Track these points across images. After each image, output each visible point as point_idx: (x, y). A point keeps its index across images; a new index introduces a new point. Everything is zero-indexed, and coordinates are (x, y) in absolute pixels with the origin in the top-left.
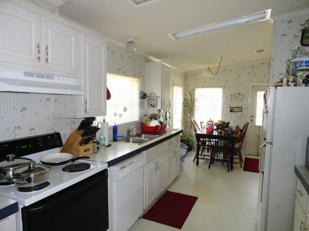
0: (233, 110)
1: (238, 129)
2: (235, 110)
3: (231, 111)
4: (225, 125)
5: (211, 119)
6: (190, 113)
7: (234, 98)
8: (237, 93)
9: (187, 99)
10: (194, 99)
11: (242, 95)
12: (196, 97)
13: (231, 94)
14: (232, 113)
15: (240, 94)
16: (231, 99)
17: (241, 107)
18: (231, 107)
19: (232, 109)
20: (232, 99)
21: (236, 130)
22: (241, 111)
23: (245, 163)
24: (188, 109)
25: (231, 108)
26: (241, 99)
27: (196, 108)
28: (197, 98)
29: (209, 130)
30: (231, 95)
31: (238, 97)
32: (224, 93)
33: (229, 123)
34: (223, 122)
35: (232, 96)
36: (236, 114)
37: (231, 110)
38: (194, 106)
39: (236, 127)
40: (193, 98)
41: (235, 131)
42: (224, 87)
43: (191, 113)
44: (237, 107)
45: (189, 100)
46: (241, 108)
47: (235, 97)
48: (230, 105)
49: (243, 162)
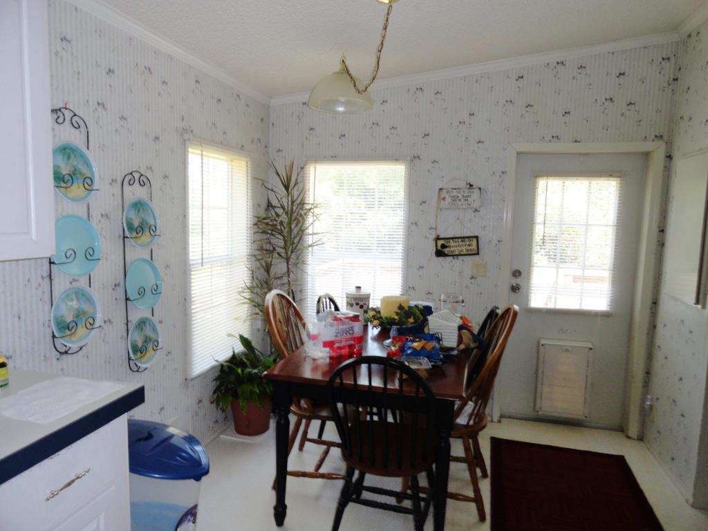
0: (446, 251)
1: (465, 339)
2: (454, 247)
3: (439, 253)
4: (411, 320)
5: (358, 288)
6: (288, 260)
7: (448, 200)
8: (462, 184)
9: (274, 202)
10: (302, 203)
11: (480, 189)
12: (310, 199)
13: (440, 187)
14: (441, 259)
15: (471, 186)
16: (439, 203)
17: (477, 237)
18: (438, 238)
19: (443, 246)
20: (443, 204)
21: (460, 341)
22: (478, 254)
23: (492, 478)
24: (281, 243)
25: (440, 243)
26: (477, 204)
27: (309, 240)
28: (311, 202)
29: (340, 348)
30: (441, 189)
31: (466, 198)
32: (413, 184)
33: (428, 311)
34: (401, 307)
35: (444, 194)
36: (457, 263)
37: (439, 248)
38: (302, 232)
39: (461, 328)
40: (298, 202)
41: (452, 349)
42: (413, 161)
43: (292, 261)
44: (463, 238)
45: (284, 209)
46: (474, 242)
47: (455, 199)
48: (436, 229)
49: (485, 475)
